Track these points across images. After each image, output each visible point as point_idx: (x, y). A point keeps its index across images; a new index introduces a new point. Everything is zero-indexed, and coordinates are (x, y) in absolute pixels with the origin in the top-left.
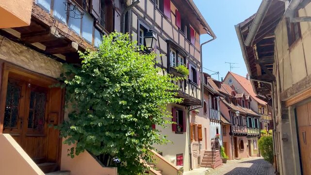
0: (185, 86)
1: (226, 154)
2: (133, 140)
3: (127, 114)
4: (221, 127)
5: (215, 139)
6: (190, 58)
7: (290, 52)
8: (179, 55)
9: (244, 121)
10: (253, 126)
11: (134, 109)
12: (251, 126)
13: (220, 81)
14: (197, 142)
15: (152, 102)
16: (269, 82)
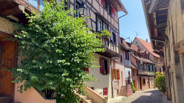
0: (108, 44)
1: (135, 87)
2: (68, 79)
3: (62, 59)
4: (131, 71)
5: (128, 78)
6: (111, 26)
7: (182, 15)
8: (104, 24)
9: (145, 67)
10: (151, 70)
11: (68, 56)
12: (149, 70)
13: (131, 43)
14: (117, 80)
15: (83, 51)
16: (162, 41)
